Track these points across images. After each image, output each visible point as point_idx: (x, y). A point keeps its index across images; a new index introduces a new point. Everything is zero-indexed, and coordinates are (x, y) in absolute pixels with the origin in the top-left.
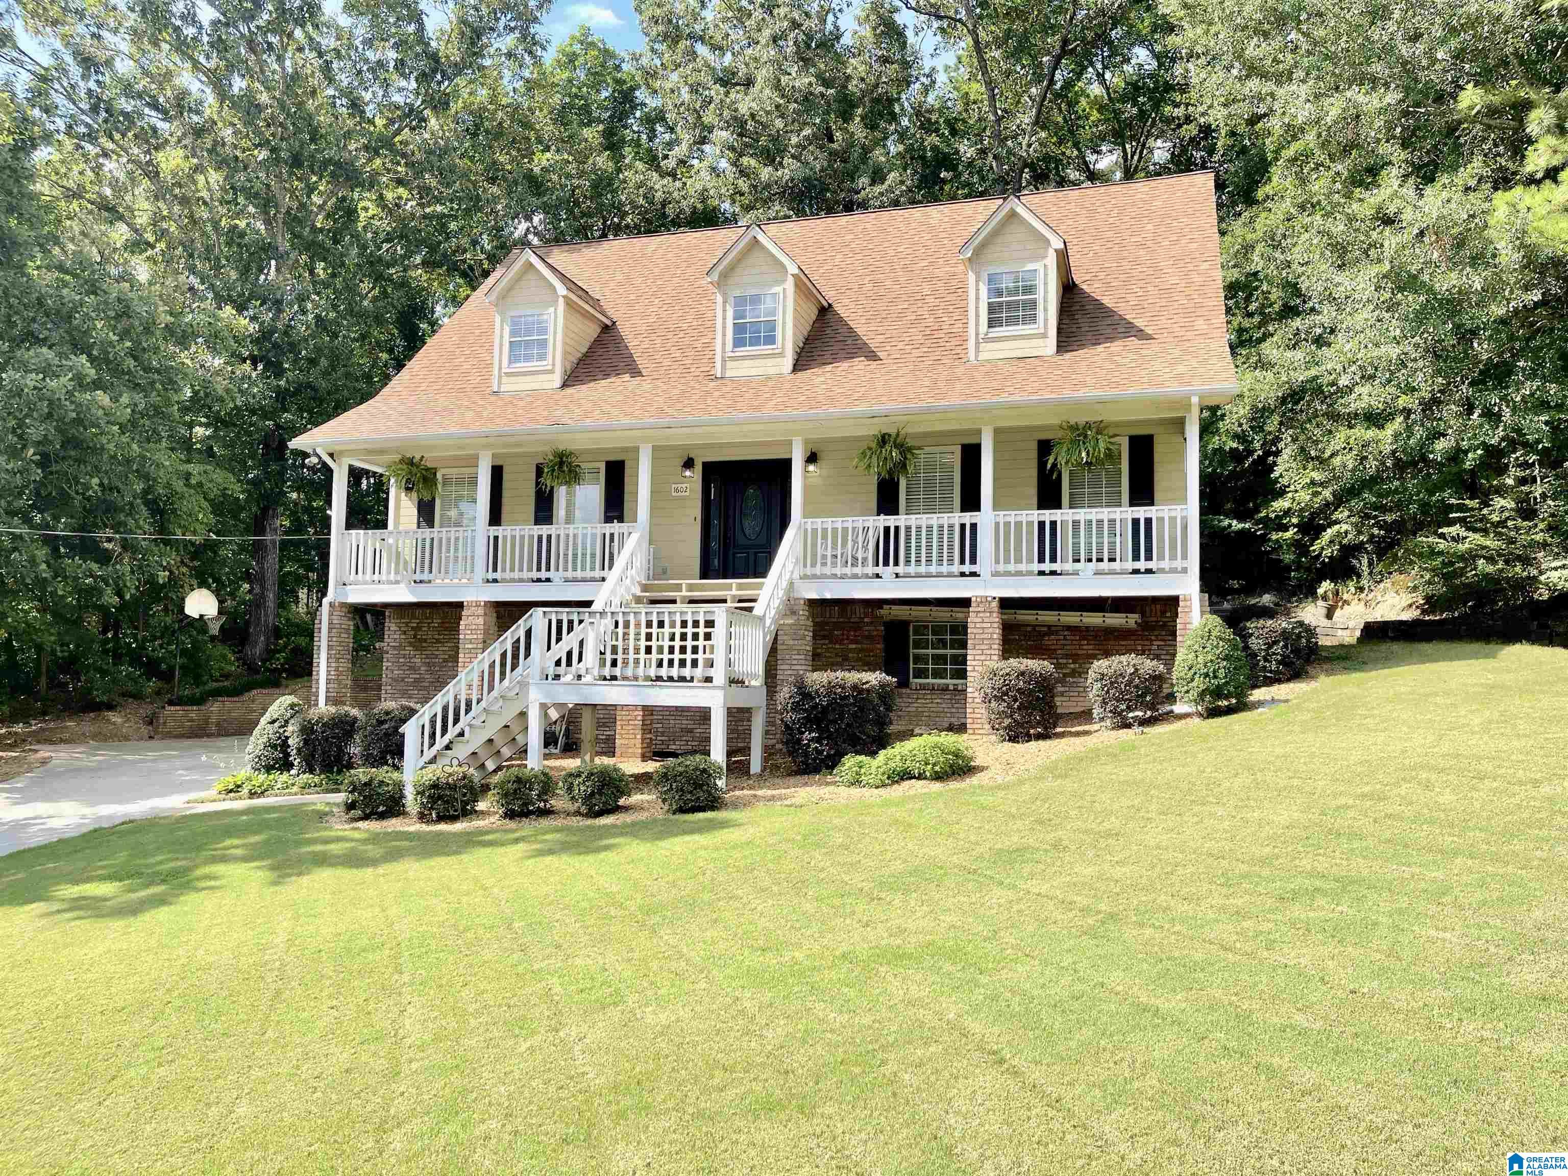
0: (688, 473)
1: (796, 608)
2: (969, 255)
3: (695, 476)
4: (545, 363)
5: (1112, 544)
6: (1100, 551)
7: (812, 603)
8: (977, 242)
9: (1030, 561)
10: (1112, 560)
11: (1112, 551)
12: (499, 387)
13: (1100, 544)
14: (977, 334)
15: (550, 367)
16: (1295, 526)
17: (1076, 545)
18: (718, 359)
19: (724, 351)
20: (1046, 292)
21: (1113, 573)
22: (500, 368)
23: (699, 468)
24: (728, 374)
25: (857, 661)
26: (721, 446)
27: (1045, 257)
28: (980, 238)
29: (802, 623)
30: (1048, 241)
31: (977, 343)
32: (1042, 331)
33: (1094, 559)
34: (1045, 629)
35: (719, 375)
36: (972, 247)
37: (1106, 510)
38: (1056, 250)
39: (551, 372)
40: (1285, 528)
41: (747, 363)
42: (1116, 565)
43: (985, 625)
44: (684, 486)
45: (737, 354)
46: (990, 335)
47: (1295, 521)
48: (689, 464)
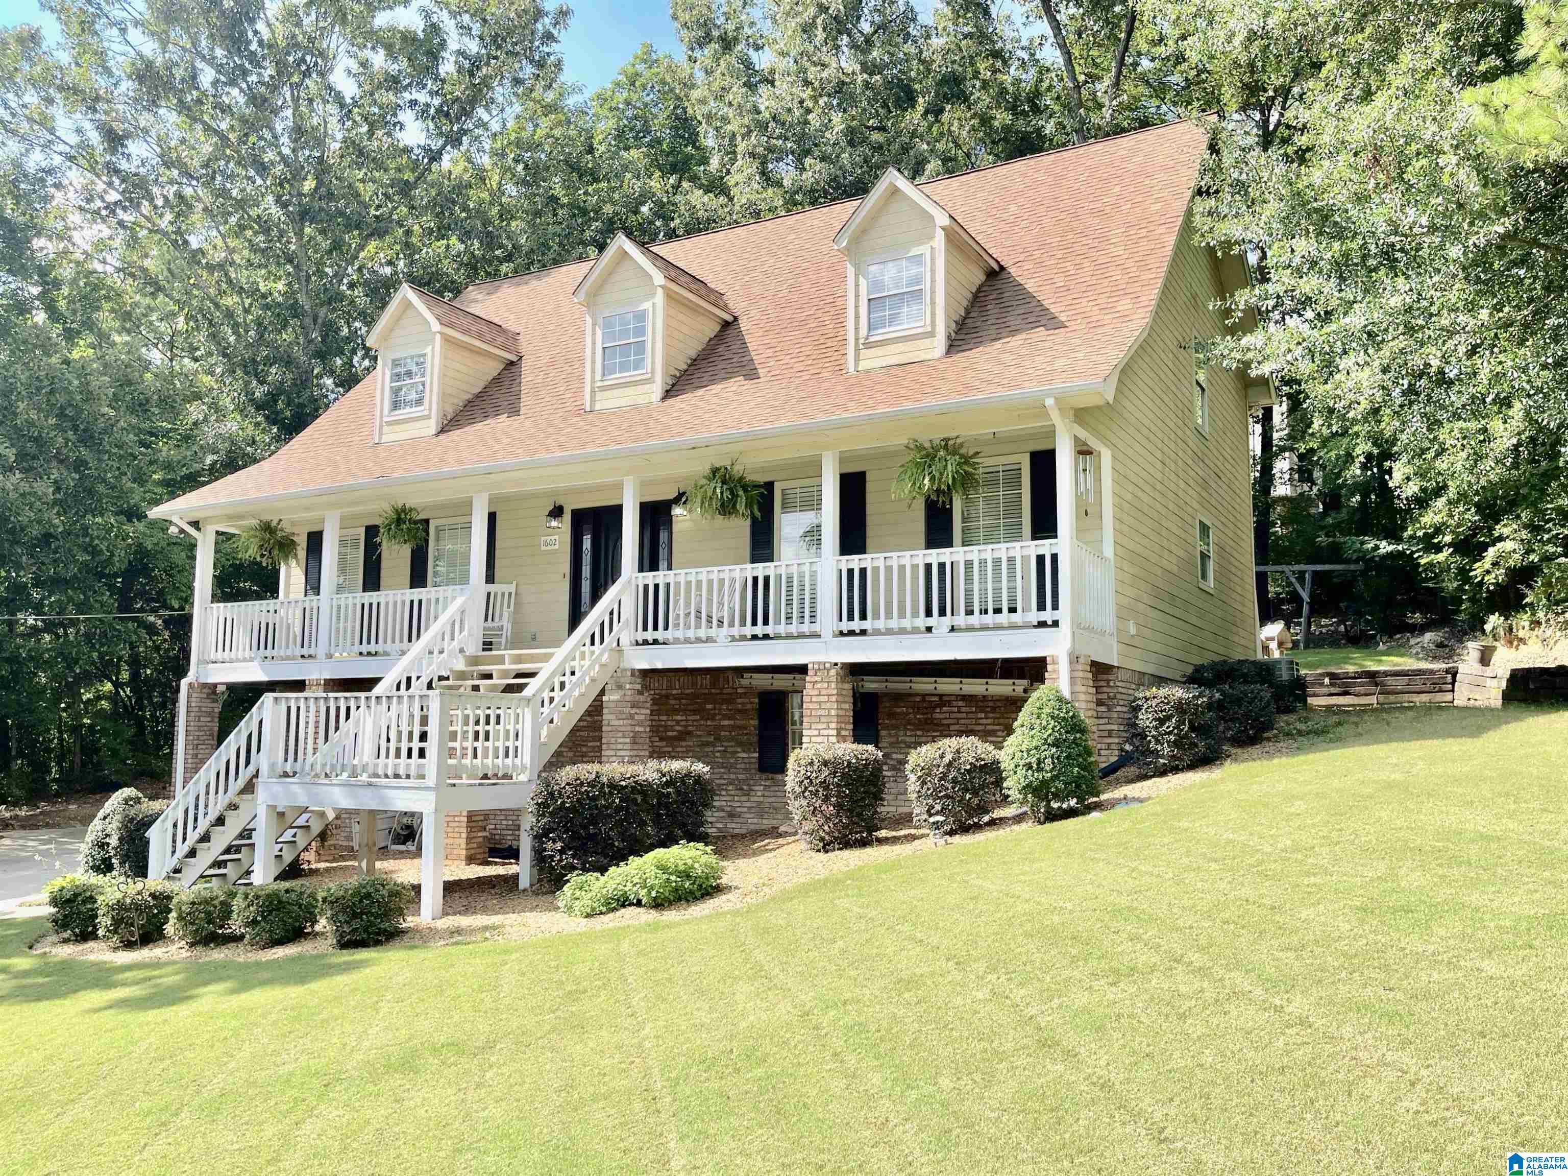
0: (554, 523)
1: (622, 680)
2: (844, 244)
3: (564, 525)
4: (422, 408)
5: (1012, 590)
6: (997, 599)
7: (647, 674)
8: (853, 227)
9: (915, 615)
10: (1012, 610)
11: (1012, 599)
12: (380, 439)
13: (997, 591)
14: (857, 339)
15: (426, 413)
16: (1450, 545)
17: (969, 593)
18: (588, 389)
19: (593, 381)
20: (933, 281)
21: (1013, 627)
22: (381, 417)
23: (567, 517)
24: (598, 407)
25: (729, 741)
26: (590, 490)
27: (931, 237)
28: (858, 220)
29: (628, 699)
30: (931, 218)
31: (857, 350)
32: (929, 329)
33: (990, 611)
34: (936, 699)
35: (588, 409)
36: (847, 234)
37: (1003, 546)
38: (943, 229)
39: (428, 417)
40: (1438, 549)
41: (616, 392)
42: (1016, 618)
43: (822, 699)
44: (553, 538)
45: (606, 383)
46: (872, 339)
47: (1448, 539)
48: (557, 512)
